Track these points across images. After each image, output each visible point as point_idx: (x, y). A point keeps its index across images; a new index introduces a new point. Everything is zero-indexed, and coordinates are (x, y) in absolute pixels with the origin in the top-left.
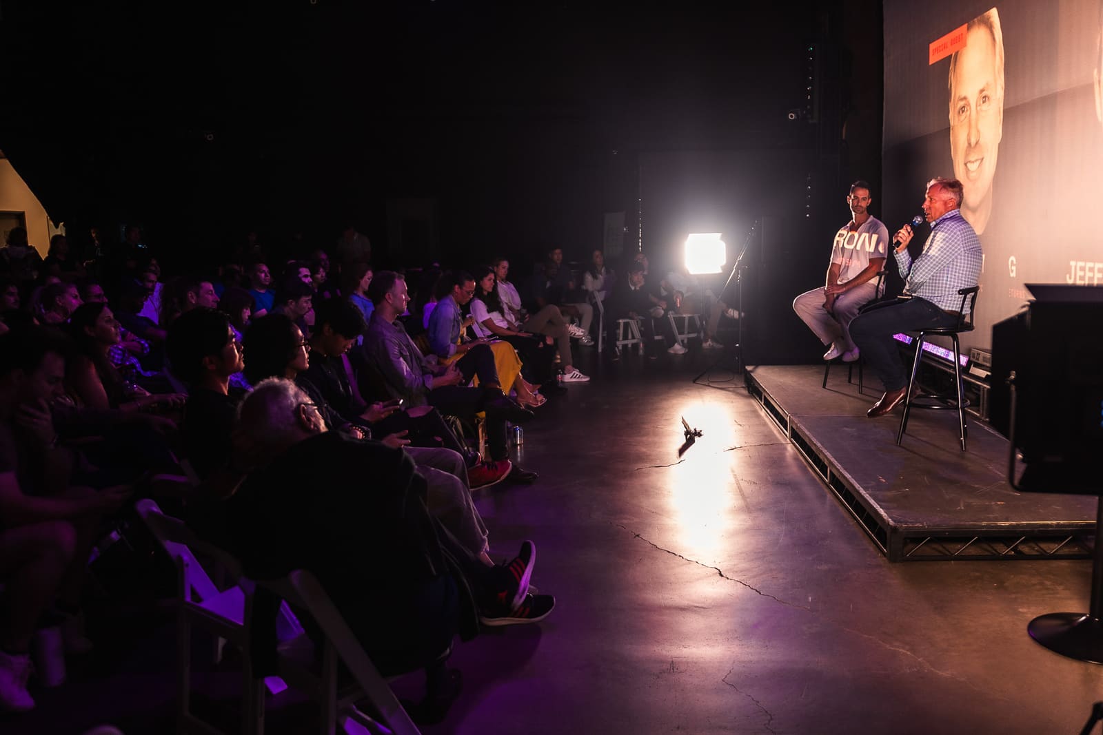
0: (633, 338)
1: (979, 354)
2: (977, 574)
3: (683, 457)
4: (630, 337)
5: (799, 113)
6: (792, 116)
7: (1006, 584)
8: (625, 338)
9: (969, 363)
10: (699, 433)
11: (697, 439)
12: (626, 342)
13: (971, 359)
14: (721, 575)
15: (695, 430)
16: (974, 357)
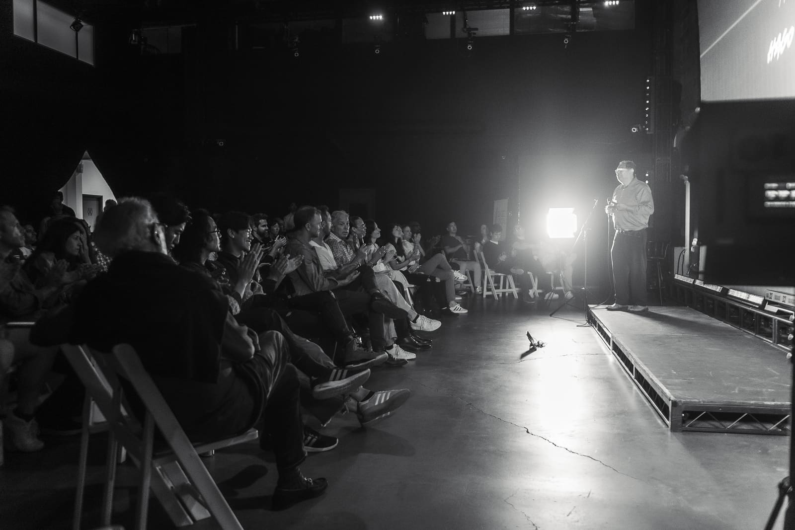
0: (510, 288)
1: (771, 294)
2: (745, 443)
3: (523, 359)
4: (507, 287)
5: (640, 128)
6: (634, 130)
7: (770, 451)
8: (504, 287)
9: (765, 302)
10: (541, 345)
11: (538, 349)
12: (504, 290)
13: (766, 298)
14: (528, 432)
15: (538, 343)
16: (767, 297)
